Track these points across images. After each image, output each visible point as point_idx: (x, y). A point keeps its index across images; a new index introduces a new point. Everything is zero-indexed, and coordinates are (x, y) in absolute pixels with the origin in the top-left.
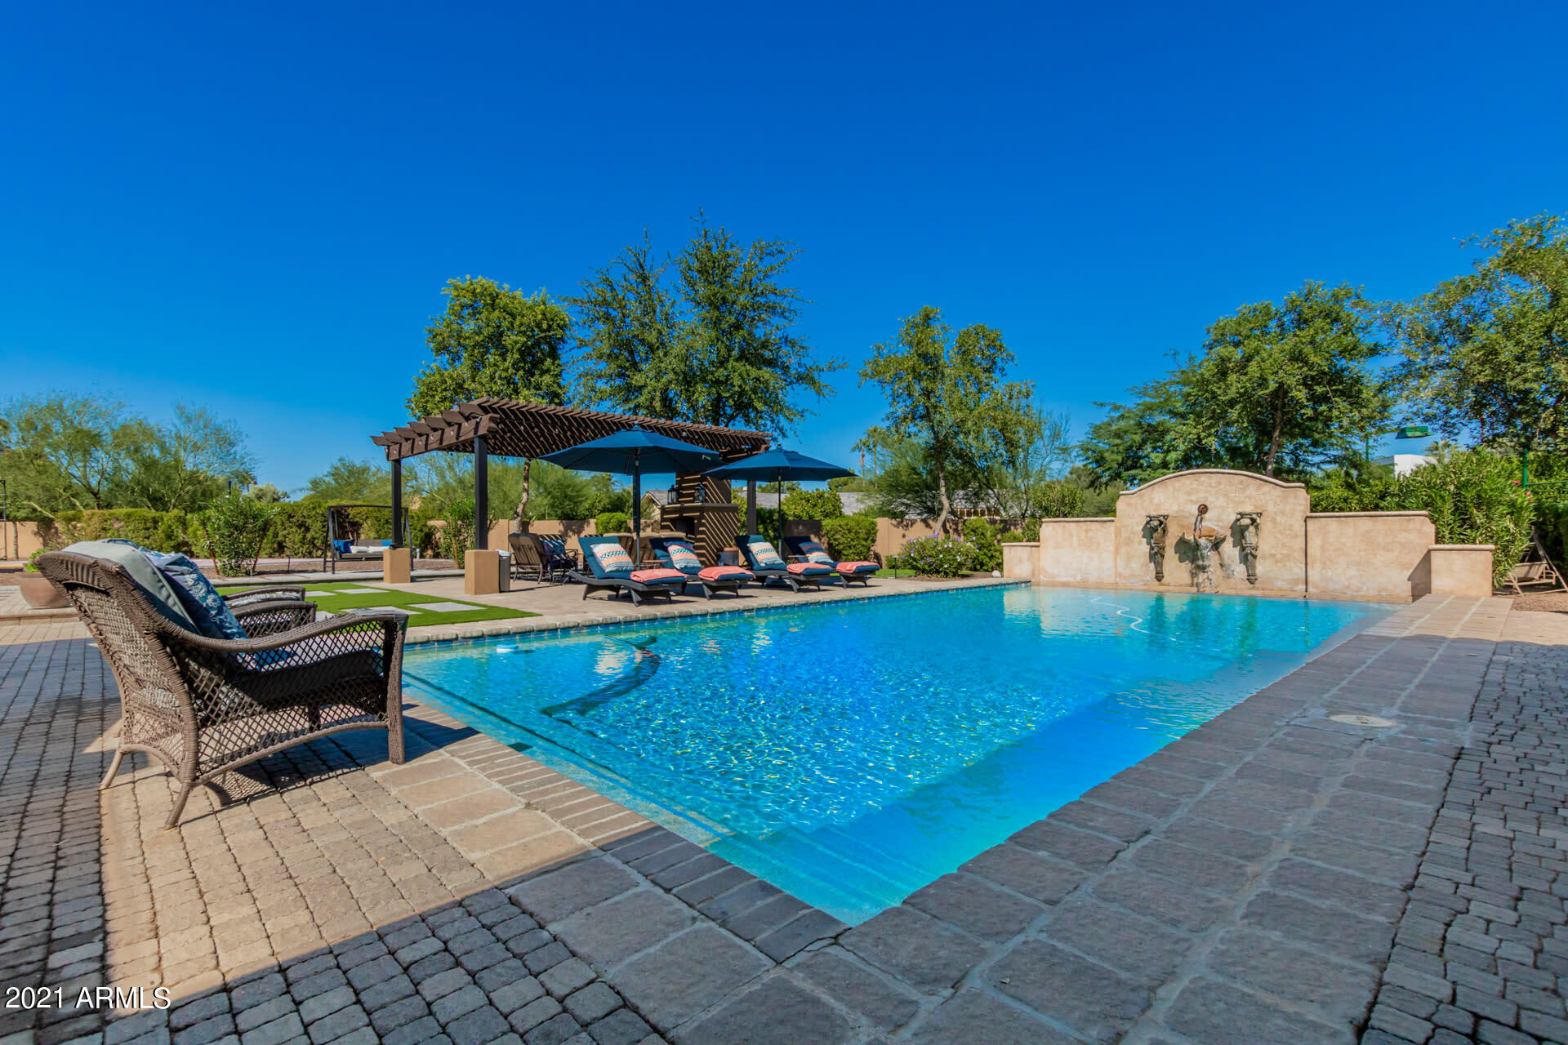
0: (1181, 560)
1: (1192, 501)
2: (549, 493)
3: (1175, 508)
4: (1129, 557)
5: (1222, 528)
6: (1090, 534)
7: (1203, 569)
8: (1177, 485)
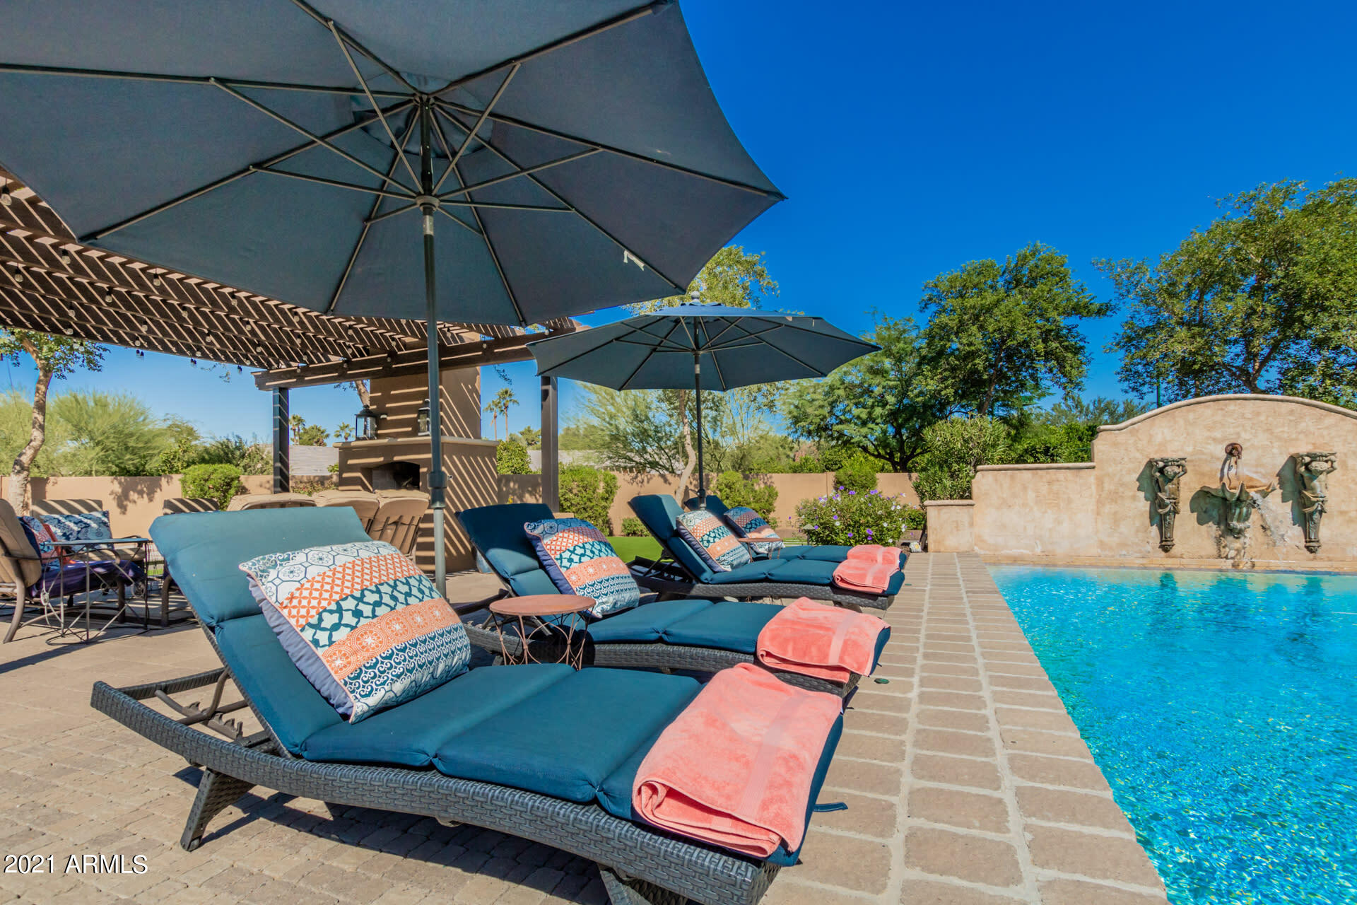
0: (1201, 522)
1: (1214, 439)
2: (98, 444)
3: (1190, 449)
4: (1116, 520)
5: (1264, 476)
6: (1055, 487)
7: (1238, 534)
8: (1191, 416)
